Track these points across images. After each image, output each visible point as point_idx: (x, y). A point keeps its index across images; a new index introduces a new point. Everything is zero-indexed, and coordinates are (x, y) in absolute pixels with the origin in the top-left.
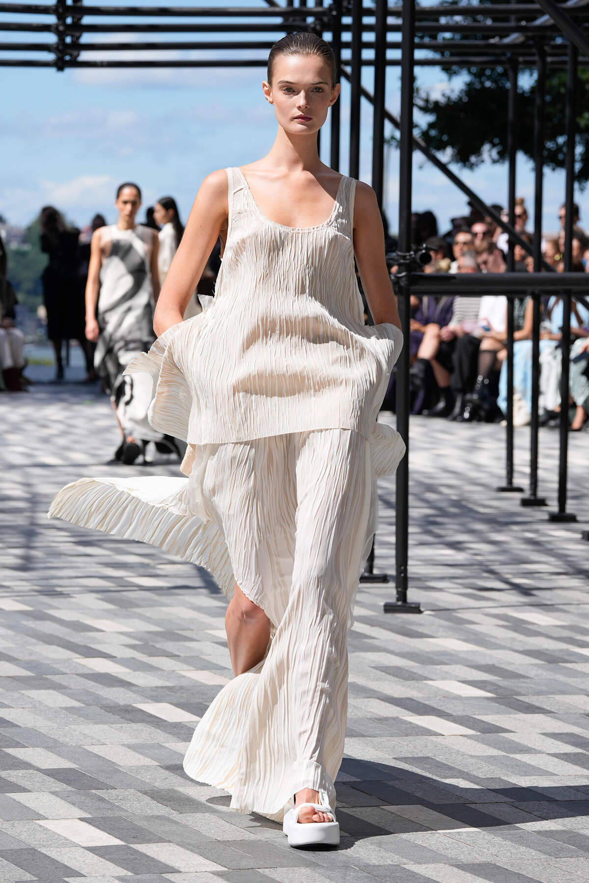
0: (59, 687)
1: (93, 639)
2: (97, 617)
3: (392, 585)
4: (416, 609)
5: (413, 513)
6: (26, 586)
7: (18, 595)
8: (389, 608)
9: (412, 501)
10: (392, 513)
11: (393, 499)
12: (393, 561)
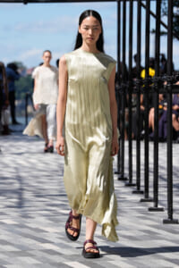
0: (32, 256)
1: (45, 236)
2: (46, 226)
3: (166, 212)
4: (176, 222)
5: (174, 182)
6: (15, 214)
7: (13, 218)
8: (165, 222)
9: (174, 178)
10: (165, 183)
11: (166, 177)
12: (166, 203)
